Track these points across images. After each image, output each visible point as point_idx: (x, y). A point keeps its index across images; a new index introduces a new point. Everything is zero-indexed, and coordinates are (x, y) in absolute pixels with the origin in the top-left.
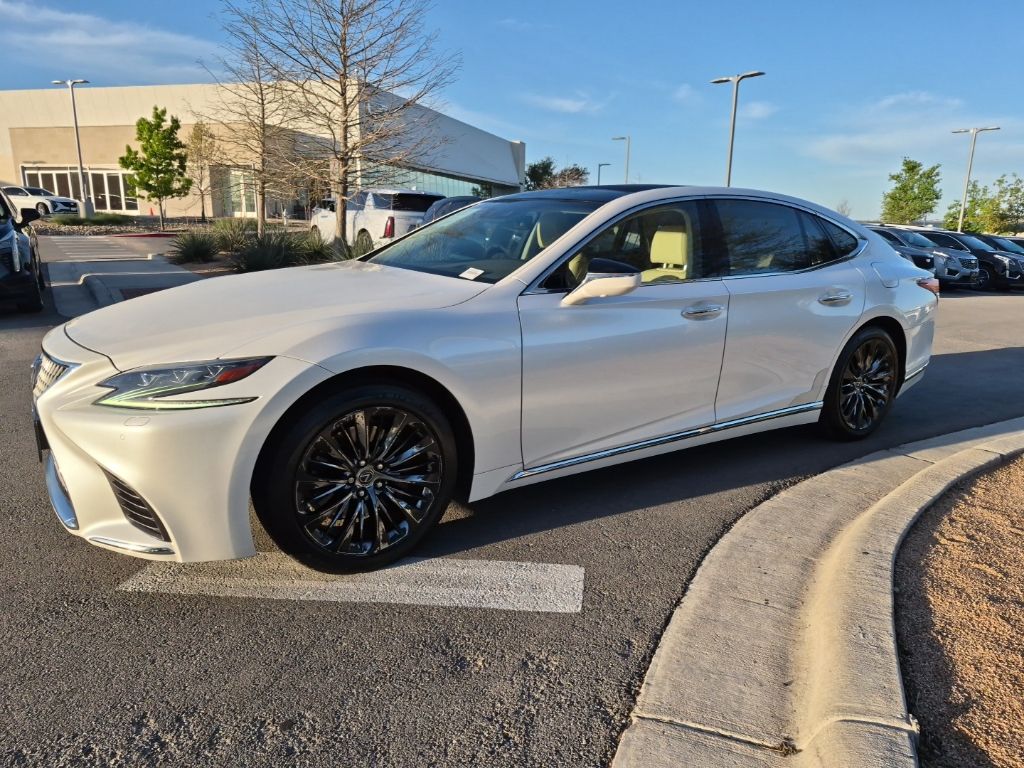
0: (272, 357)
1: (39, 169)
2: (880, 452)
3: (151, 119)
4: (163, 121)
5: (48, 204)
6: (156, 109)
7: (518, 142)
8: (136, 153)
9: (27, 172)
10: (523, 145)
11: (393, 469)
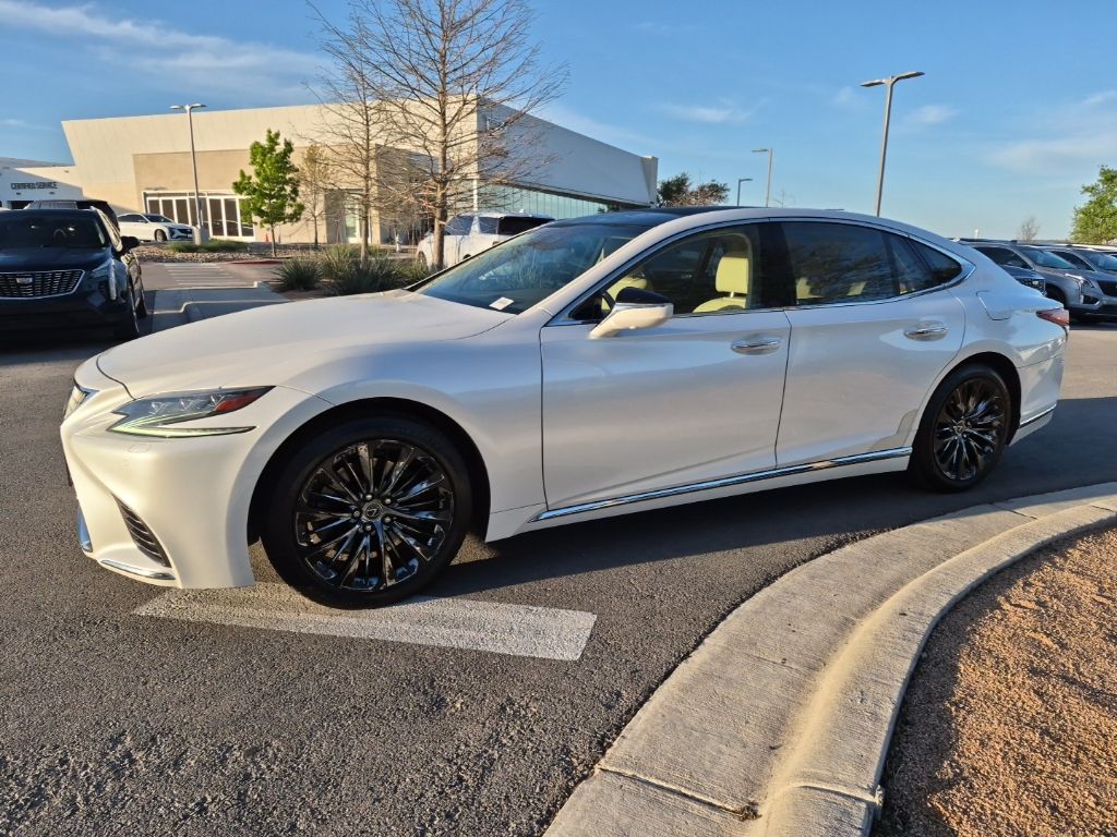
0: (272, 387)
1: (160, 195)
2: (983, 507)
3: (264, 142)
4: (277, 144)
5: (166, 231)
6: (270, 132)
7: (650, 157)
8: (250, 178)
9: (148, 199)
10: (655, 160)
11: (401, 504)
